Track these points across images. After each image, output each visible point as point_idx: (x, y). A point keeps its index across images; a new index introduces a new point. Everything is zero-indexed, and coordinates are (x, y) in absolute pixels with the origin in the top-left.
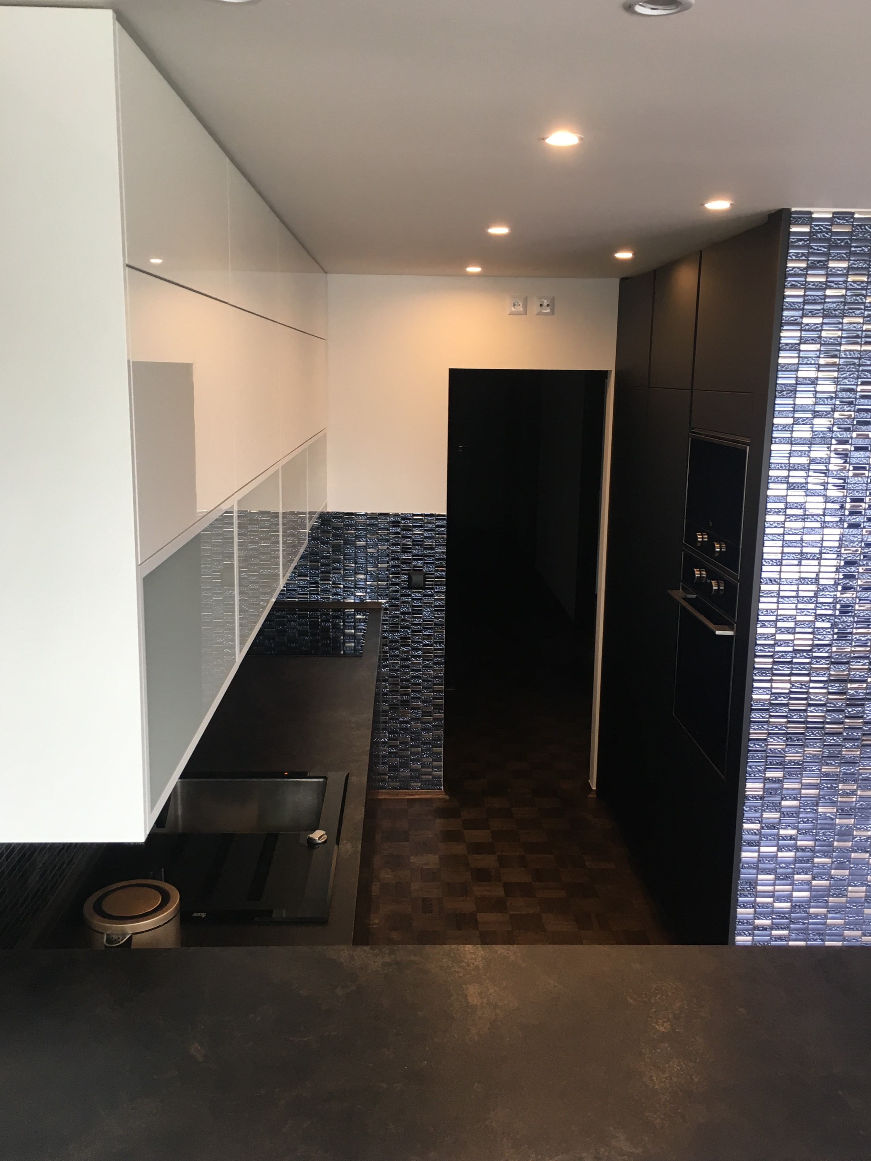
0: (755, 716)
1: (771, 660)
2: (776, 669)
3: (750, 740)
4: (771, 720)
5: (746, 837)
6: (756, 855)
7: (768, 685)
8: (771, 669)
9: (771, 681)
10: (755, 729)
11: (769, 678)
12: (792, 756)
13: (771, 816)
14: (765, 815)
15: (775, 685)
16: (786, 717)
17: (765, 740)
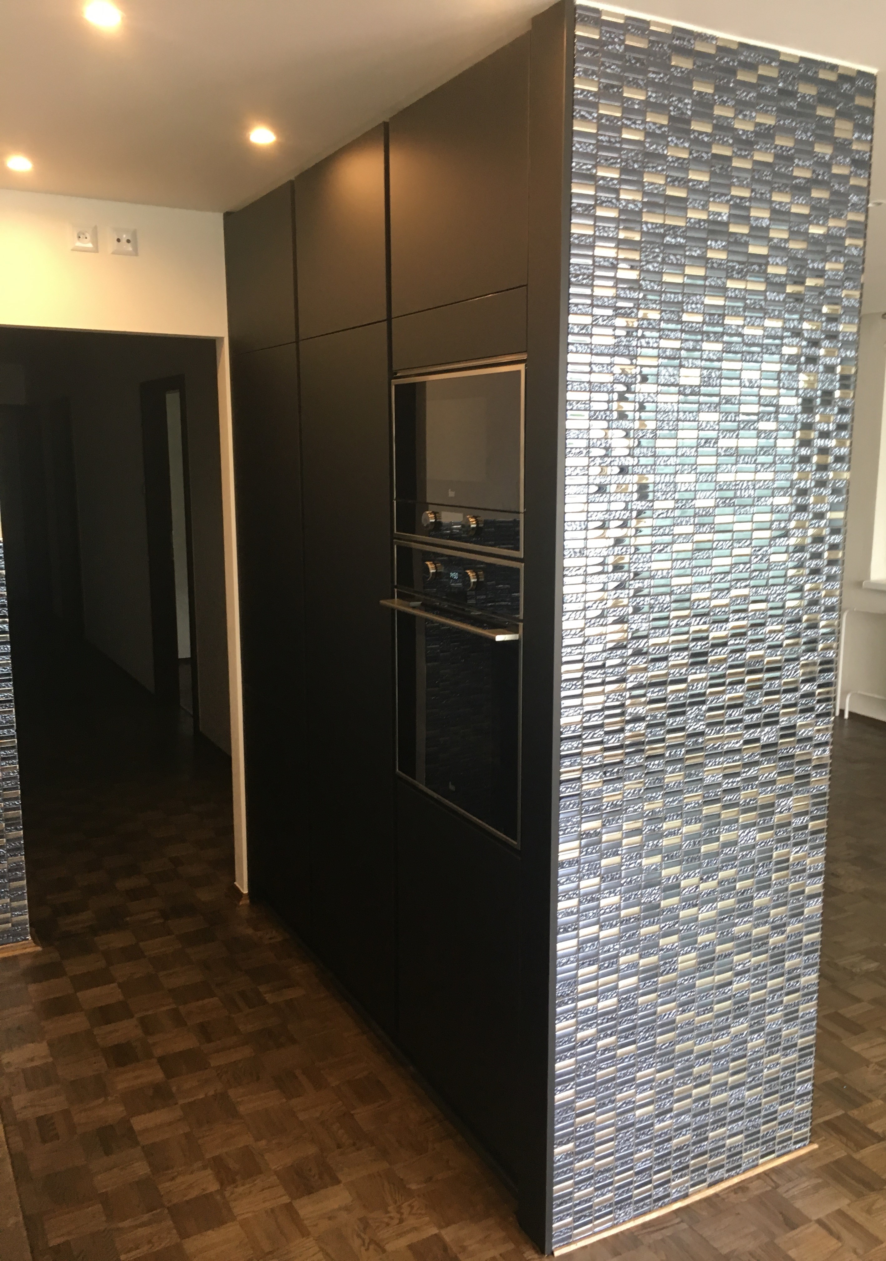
0: (566, 748)
1: (579, 666)
2: (588, 678)
3: (561, 782)
4: (585, 750)
5: (562, 920)
6: (574, 942)
7: (577, 701)
8: (582, 678)
9: (581, 696)
10: (566, 767)
11: (578, 692)
12: (611, 796)
13: (589, 884)
14: (583, 884)
15: (586, 700)
16: (601, 742)
17: (579, 779)
